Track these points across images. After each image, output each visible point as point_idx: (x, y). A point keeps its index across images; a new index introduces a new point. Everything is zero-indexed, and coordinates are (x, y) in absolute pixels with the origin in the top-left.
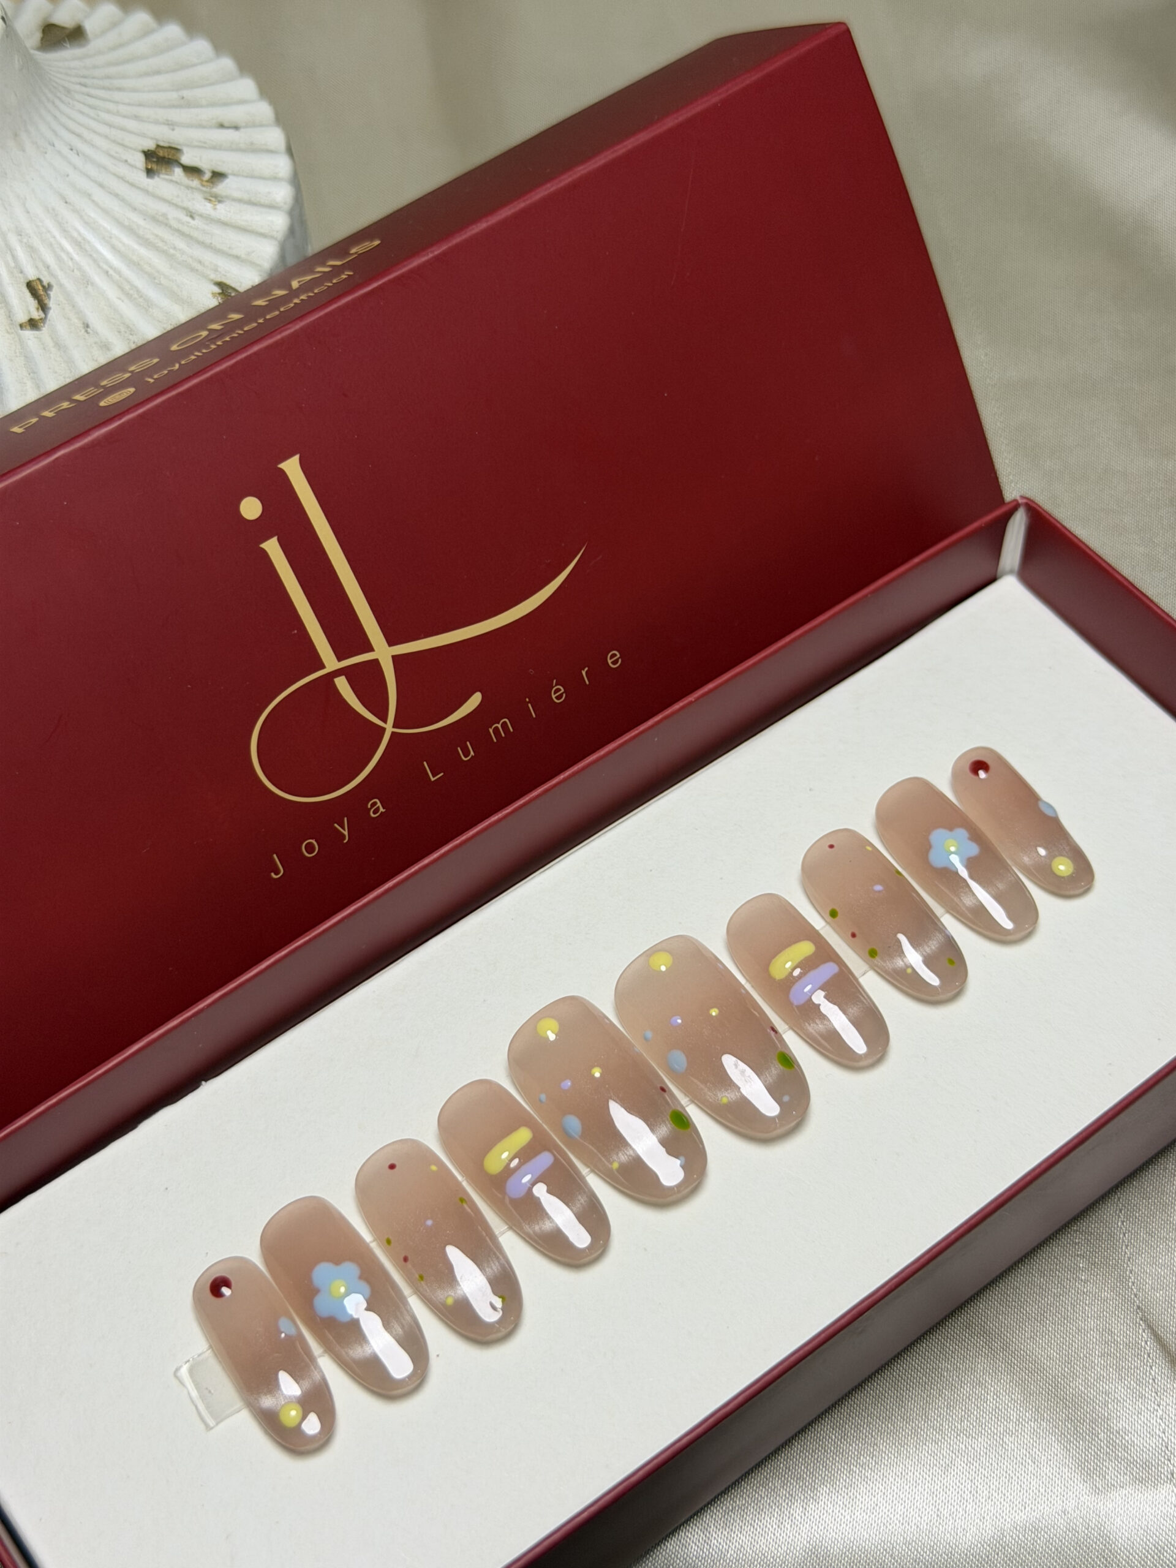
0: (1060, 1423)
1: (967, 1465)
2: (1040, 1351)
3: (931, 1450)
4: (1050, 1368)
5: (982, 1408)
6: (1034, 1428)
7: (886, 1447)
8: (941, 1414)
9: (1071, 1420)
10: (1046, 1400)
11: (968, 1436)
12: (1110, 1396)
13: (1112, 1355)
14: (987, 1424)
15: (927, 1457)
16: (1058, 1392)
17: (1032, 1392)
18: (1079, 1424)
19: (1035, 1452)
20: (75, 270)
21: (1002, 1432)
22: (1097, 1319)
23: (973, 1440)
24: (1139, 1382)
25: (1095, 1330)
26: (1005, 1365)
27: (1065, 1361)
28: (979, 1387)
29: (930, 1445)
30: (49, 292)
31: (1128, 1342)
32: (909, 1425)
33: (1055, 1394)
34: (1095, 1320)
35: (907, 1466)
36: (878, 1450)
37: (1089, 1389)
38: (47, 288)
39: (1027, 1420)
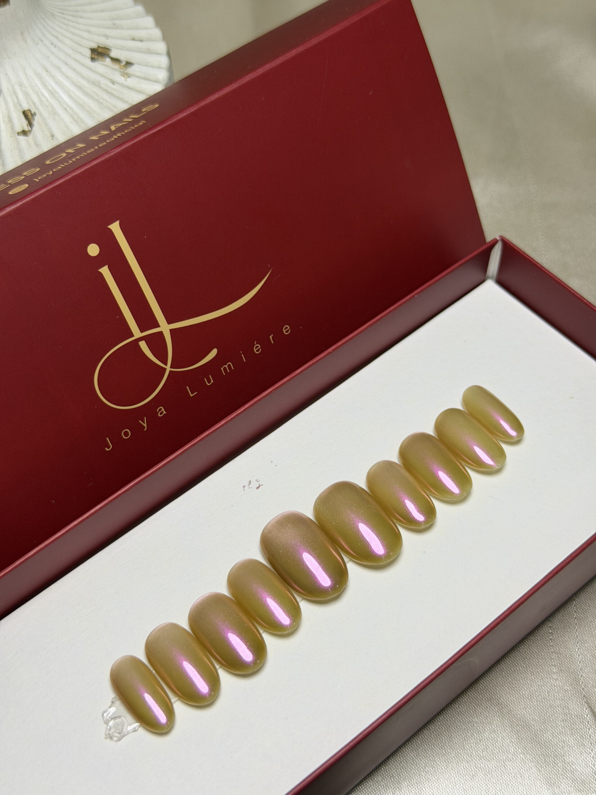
0: (537, 756)
1: (484, 776)
2: (529, 716)
3: (465, 766)
4: (533, 725)
5: (494, 745)
6: (522, 758)
7: (440, 763)
8: (472, 747)
9: (543, 755)
10: (530, 743)
11: (486, 760)
12: (566, 743)
13: (568, 721)
14: (497, 754)
15: (463, 770)
16: (537, 739)
17: (522, 738)
18: (547, 757)
19: (522, 771)
20: (49, 107)
21: (505, 759)
22: (561, 701)
23: (489, 762)
24: (582, 737)
25: (560, 707)
26: (509, 722)
27: (542, 722)
28: (494, 733)
29: (465, 764)
30: (34, 117)
31: (577, 714)
32: (454, 751)
33: (535, 740)
34: (560, 701)
35: (451, 774)
36: (436, 764)
37: (554, 739)
38: (33, 115)
39: (519, 753)
